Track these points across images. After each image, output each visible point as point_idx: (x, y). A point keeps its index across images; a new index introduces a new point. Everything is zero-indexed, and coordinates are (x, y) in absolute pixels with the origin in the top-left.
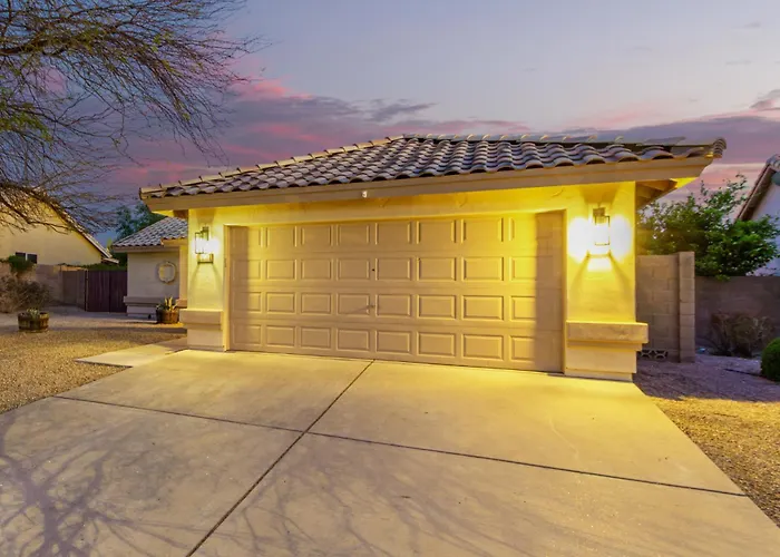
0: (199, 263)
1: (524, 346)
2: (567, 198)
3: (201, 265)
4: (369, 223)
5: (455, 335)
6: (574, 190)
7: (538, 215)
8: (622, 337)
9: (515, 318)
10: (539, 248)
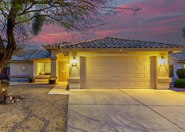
0: (73, 66)
1: (148, 84)
2: (156, 54)
3: (73, 67)
4: (116, 57)
5: (135, 82)
6: (158, 52)
7: (150, 57)
8: (168, 81)
9: (147, 78)
10: (151, 64)
